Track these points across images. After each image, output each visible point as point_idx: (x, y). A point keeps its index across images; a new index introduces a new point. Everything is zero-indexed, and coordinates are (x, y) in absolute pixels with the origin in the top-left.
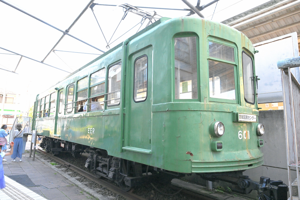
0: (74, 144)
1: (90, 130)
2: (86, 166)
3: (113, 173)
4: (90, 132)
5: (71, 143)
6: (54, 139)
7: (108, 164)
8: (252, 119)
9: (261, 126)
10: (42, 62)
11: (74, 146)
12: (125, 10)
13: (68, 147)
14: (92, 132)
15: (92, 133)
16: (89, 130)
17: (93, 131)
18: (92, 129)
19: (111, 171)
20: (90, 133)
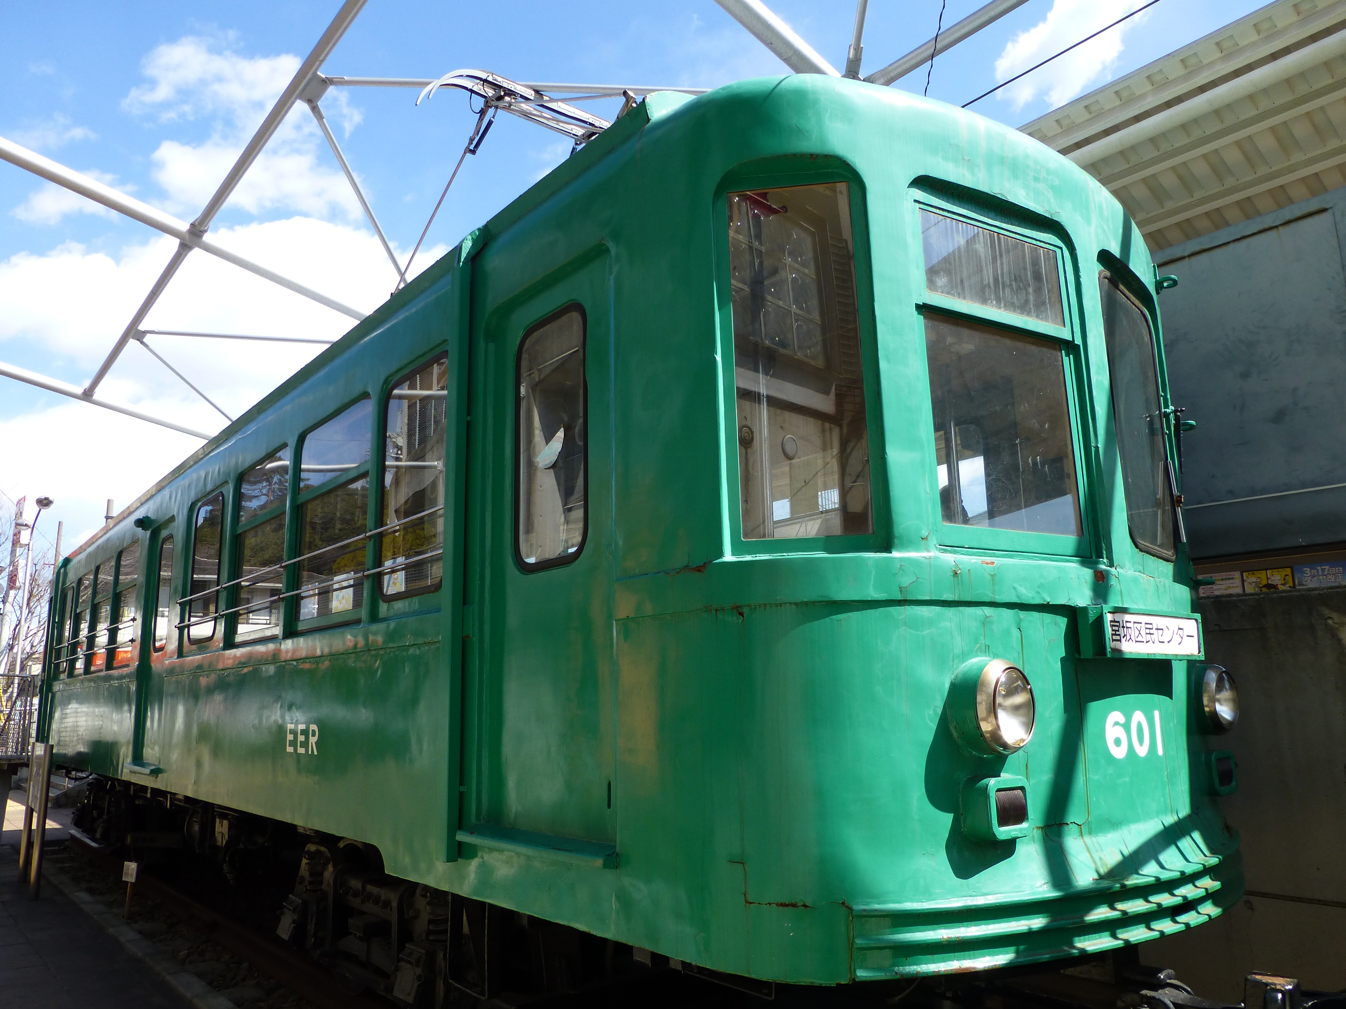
0: (225, 812)
1: (294, 732)
2: (285, 929)
3: (419, 971)
4: (294, 743)
5: (212, 805)
6: (135, 784)
7: (394, 918)
8: (1177, 639)
9: (1220, 681)
10: (87, 395)
11: (226, 823)
12: (479, 103)
13: (196, 828)
14: (305, 744)
15: (307, 750)
16: (290, 737)
17: (313, 740)
18: (308, 728)
19: (410, 963)
20: (296, 749)
